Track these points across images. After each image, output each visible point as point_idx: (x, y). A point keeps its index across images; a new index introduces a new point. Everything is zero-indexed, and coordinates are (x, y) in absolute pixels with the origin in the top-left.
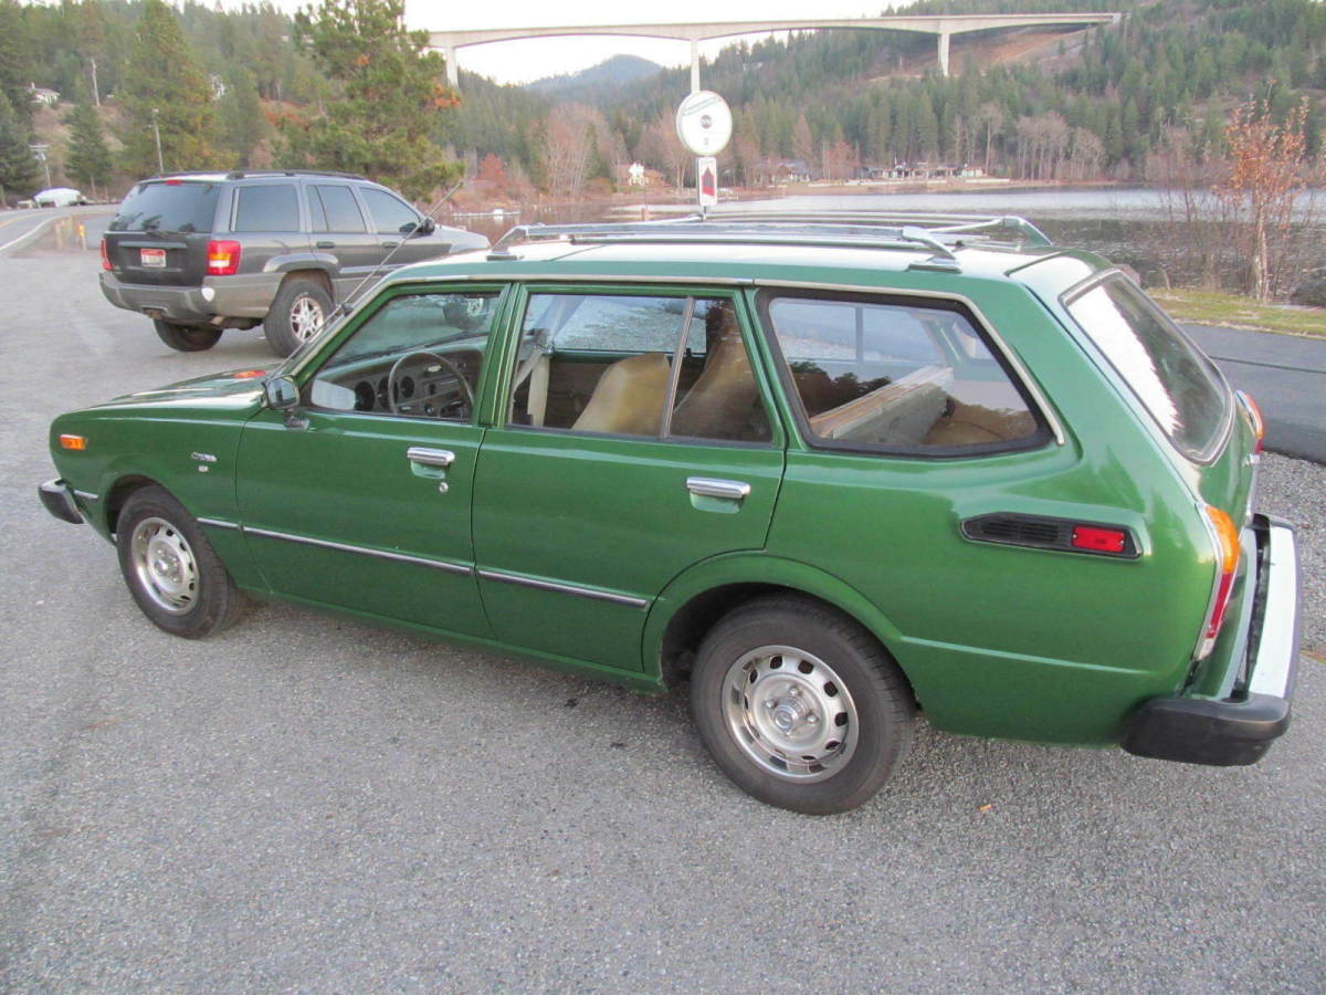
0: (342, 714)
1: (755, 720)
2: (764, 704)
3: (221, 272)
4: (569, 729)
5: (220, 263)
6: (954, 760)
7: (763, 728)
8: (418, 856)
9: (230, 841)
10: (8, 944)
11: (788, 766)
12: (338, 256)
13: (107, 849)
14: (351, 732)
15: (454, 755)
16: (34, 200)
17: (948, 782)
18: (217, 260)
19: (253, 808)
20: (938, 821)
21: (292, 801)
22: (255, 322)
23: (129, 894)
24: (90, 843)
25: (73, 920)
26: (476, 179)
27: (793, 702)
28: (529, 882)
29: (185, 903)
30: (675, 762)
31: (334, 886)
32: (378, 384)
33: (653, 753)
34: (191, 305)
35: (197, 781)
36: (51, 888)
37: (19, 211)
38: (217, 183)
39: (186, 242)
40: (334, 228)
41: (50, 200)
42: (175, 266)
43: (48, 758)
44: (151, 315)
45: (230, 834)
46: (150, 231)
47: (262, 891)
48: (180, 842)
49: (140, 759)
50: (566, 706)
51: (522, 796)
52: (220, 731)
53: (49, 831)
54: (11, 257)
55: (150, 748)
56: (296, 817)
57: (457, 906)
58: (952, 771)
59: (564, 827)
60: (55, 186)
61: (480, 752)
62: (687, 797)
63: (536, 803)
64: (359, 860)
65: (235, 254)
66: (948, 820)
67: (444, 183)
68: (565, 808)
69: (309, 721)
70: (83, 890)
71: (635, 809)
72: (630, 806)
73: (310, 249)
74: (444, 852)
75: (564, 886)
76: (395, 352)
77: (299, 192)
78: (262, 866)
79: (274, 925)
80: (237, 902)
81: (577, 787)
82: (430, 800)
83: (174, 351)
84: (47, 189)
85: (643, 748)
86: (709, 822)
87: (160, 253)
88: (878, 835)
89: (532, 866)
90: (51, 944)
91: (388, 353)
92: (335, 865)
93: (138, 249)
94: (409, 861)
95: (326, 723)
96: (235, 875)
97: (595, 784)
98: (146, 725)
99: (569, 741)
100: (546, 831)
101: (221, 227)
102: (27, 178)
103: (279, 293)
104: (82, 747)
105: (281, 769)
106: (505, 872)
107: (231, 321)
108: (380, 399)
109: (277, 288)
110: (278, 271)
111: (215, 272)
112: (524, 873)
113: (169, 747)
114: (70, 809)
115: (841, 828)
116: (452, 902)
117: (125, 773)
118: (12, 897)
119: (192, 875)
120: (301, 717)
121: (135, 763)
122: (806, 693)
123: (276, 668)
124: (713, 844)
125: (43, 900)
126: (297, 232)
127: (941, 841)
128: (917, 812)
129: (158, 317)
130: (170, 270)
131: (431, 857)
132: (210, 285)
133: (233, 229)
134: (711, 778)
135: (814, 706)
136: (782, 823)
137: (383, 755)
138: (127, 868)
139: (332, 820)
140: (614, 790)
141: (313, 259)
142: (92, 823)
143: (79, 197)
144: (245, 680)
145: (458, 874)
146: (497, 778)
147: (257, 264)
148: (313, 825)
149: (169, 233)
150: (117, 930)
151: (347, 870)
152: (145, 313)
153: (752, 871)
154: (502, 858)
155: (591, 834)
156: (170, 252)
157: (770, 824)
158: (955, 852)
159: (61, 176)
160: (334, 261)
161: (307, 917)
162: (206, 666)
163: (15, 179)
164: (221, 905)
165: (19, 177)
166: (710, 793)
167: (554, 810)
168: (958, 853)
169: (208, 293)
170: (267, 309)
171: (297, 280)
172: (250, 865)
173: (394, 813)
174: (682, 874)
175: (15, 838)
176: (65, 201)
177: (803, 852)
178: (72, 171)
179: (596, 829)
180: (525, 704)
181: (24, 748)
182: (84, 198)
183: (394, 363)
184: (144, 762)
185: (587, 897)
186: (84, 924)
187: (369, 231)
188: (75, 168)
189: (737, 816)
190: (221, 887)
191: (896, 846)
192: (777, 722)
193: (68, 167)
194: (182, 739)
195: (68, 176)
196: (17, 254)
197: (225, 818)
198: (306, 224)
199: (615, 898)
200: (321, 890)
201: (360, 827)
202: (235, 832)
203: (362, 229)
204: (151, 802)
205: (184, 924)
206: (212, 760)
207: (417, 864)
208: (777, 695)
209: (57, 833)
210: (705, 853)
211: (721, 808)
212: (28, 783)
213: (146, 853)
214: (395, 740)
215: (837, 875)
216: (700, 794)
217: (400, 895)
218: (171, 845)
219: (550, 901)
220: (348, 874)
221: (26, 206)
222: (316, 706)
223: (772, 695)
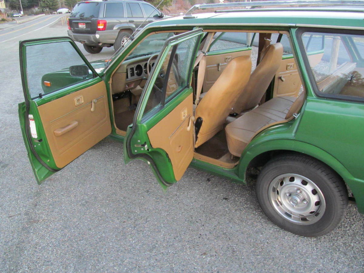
0: (131, 179)
1: (281, 200)
2: (285, 194)
3: (101, 29)
4: (208, 191)
5: (101, 27)
6: (353, 214)
7: (284, 202)
8: (155, 242)
9: (90, 229)
10: (12, 268)
11: (292, 217)
12: (135, 25)
13: (50, 229)
14: (133, 187)
15: (168, 199)
16: (57, 12)
17: (353, 225)
18: (100, 26)
19: (99, 216)
20: (351, 242)
21: (112, 214)
22: (111, 45)
23: (55, 250)
24: (44, 226)
25: (35, 259)
26: (176, 4)
27: (297, 195)
28: (195, 257)
29: (73, 256)
30: (247, 208)
31: (124, 252)
32: (144, 65)
33: (238, 203)
34: (93, 40)
35: (82, 204)
36: (30, 245)
37: (53, 15)
38: (100, 2)
39: (91, 20)
40: (134, 16)
41: (61, 12)
42: (88, 28)
43: (36, 191)
44: (82, 43)
45: (90, 227)
46: (81, 17)
47: (99, 253)
48: (74, 229)
49: (64, 193)
50: (207, 181)
51: (192, 218)
52: (91, 184)
53: (32, 220)
54: (50, 28)
55: (68, 189)
56: (113, 221)
57: (168, 266)
58: (353, 219)
59: (207, 233)
60: (62, 8)
61: (177, 198)
62: (252, 224)
63: (197, 222)
64: (134, 242)
65: (105, 24)
66: (355, 243)
67: (166, 5)
68: (207, 225)
69: (119, 182)
70: (40, 246)
71: (233, 227)
72: (231, 226)
73: (127, 23)
74: (164, 241)
75: (208, 260)
76: (150, 54)
77: (124, 5)
78: (100, 241)
79: (102, 268)
80: (91, 256)
81: (211, 216)
82: (159, 217)
83: (89, 53)
84: (60, 9)
85: (235, 201)
86: (261, 235)
87: (84, 24)
88: (328, 247)
89: (196, 250)
90: (26, 269)
91: (148, 55)
92: (125, 243)
93: (78, 23)
94: (151, 244)
95: (125, 183)
96: (91, 245)
97: (218, 214)
98: (68, 180)
99: (208, 196)
100: (200, 235)
101: (101, 16)
102: (55, 5)
103: (118, 36)
104: (47, 187)
105: (109, 201)
106: (186, 252)
107: (105, 44)
108: (144, 71)
109: (117, 35)
110: (118, 29)
111: (99, 30)
112: (193, 253)
113: (74, 189)
114: (39, 212)
115: (313, 242)
116: (166, 265)
117: (59, 198)
118: (17, 247)
119: (76, 243)
120: (117, 180)
121: (62, 195)
122: (303, 192)
123: (110, 160)
124: (264, 246)
125: (26, 249)
126: (123, 17)
127: (354, 252)
128: (342, 238)
129: (84, 44)
130: (87, 29)
131: (159, 243)
132: (98, 34)
133: (104, 16)
134: (261, 216)
135: (306, 197)
136: (289, 238)
137: (143, 197)
138: (55, 238)
139: (125, 223)
140: (225, 218)
141: (128, 26)
142: (46, 218)
143: (68, 11)
144: (100, 164)
145: (168, 251)
146: (183, 210)
147: (111, 27)
148: (118, 225)
149: (86, 18)
150: (49, 265)
151: (129, 246)
152: (80, 42)
153: (279, 260)
154: (185, 246)
155: (217, 237)
156: (87, 24)
157: (285, 238)
158: (361, 258)
159: (64, 5)
160: (134, 26)
161: (114, 266)
162: (89, 159)
163: (52, 6)
164: (85, 257)
165: (53, 6)
166: (261, 222)
167: (203, 225)
168: (362, 259)
169: (97, 36)
170: (114, 41)
171: (123, 32)
172: (96, 240)
173: (146, 222)
174: (253, 259)
175: (21, 222)
176: (65, 12)
177: (299, 253)
178: (66, 3)
179: (219, 235)
180: (192, 179)
181: (29, 186)
182: (70, 11)
183: (150, 58)
184: (65, 195)
185: (217, 267)
186: (38, 261)
187: (144, 17)
188: (67, 2)
189: (271, 233)
190: (85, 250)
191: (336, 253)
192: (291, 202)
193: (65, 2)
194: (78, 186)
195: (65, 5)
196: (52, 26)
197: (89, 220)
198: (126, 15)
199: (227, 268)
200: (120, 254)
201: (135, 227)
202: (92, 226)
203: (142, 16)
204: (66, 211)
205: (71, 265)
206: (87, 195)
207: (154, 245)
208: (291, 191)
209: (35, 221)
210: (260, 250)
211: (265, 229)
212: (28, 201)
213: (62, 232)
214: (148, 191)
215: (314, 265)
216: (257, 222)
217: (148, 259)
218: (71, 229)
219: (202, 267)
220: (129, 247)
221: (55, 14)
222: (122, 176)
223: (289, 191)
